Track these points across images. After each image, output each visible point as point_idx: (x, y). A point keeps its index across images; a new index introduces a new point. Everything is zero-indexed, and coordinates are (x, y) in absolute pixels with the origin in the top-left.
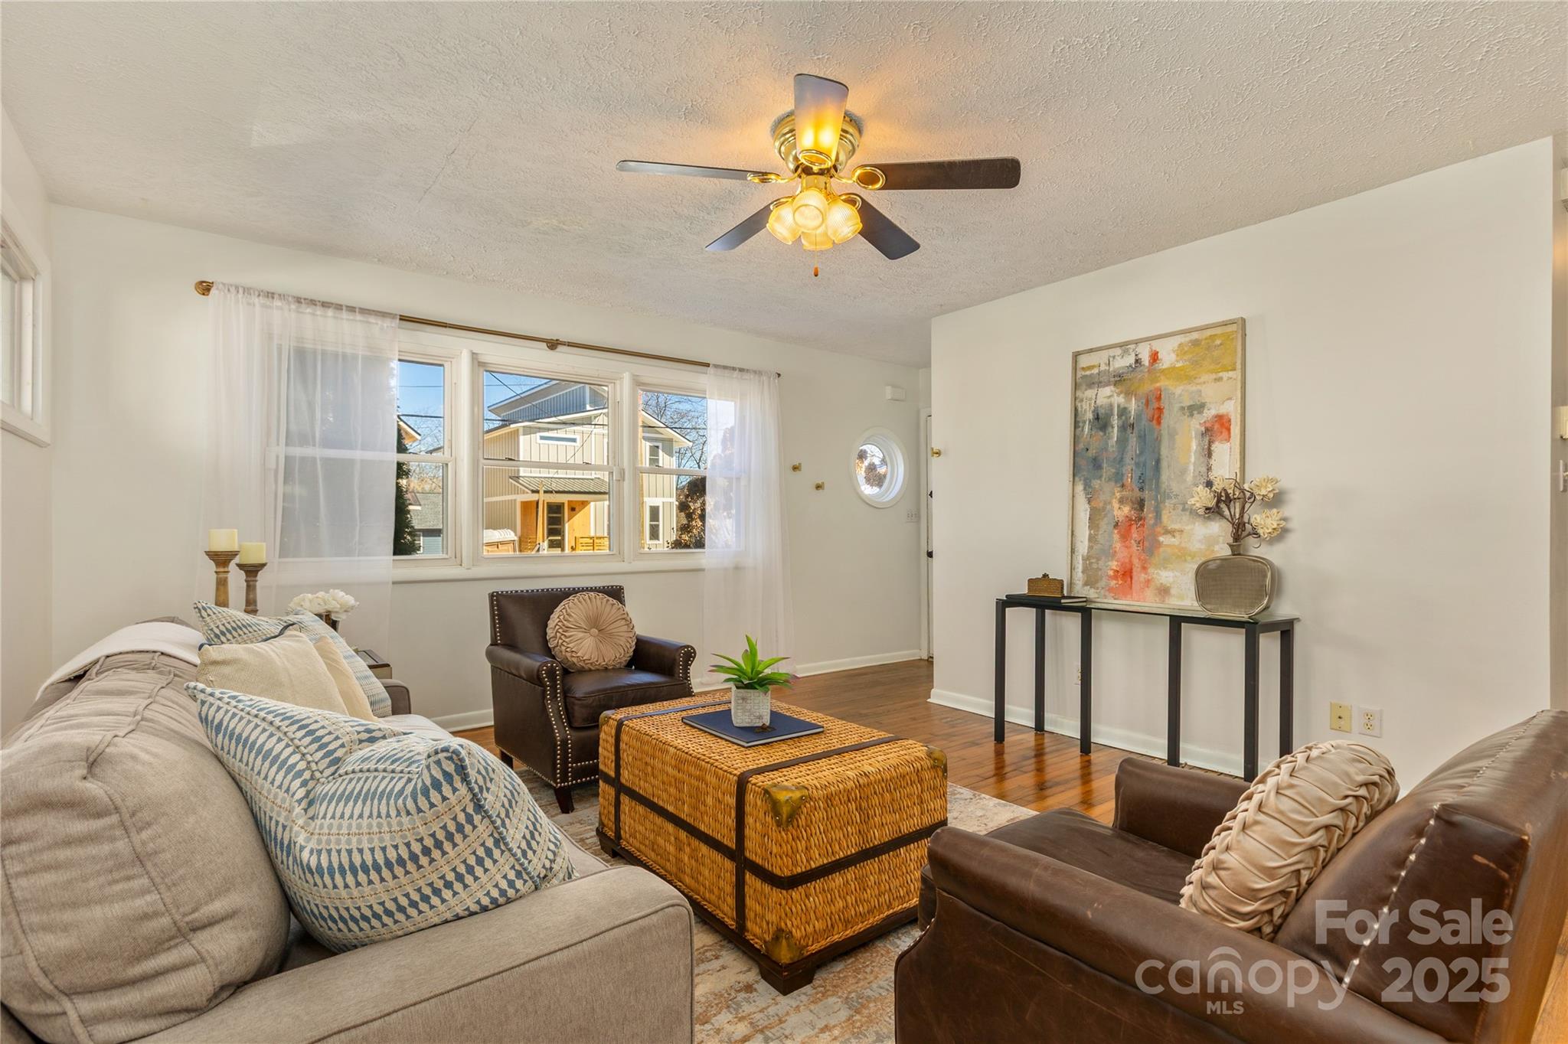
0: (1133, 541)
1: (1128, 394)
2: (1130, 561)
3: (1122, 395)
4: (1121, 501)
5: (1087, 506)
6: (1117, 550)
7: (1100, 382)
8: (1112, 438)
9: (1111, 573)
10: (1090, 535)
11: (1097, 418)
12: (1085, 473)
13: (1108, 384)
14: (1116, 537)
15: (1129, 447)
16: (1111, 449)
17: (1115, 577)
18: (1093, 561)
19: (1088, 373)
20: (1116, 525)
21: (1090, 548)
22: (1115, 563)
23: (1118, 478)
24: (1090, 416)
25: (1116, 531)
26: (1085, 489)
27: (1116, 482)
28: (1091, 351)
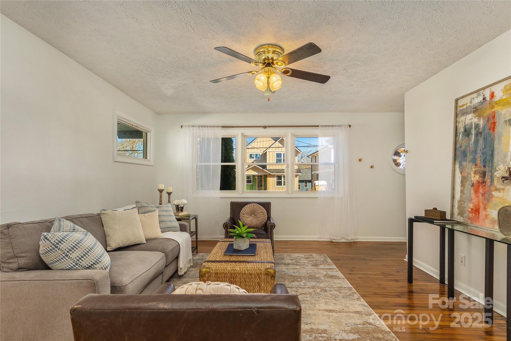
0: (480, 194)
1: (479, 117)
2: (479, 204)
3: (477, 118)
4: (475, 173)
5: (460, 175)
6: (473, 198)
7: (467, 112)
8: (472, 140)
9: (470, 210)
10: (461, 190)
11: (465, 130)
12: (460, 159)
13: (470, 113)
14: (473, 191)
15: (479, 145)
16: (471, 146)
17: (471, 212)
18: (462, 203)
19: (462, 108)
20: (473, 185)
21: (461, 196)
22: (472, 205)
23: (474, 161)
24: (462, 130)
25: (472, 188)
26: (459, 167)
27: (473, 163)
28: (463, 97)
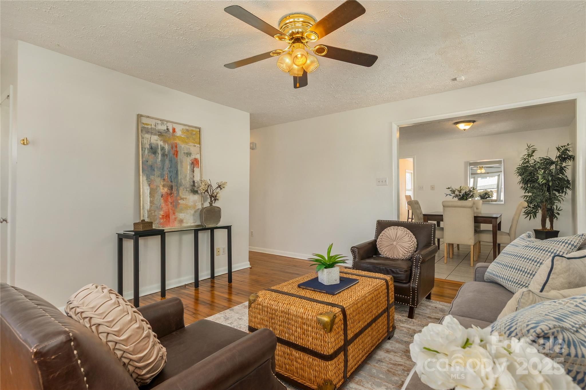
0: (169, 203)
1: (165, 142)
2: (169, 211)
3: (162, 141)
4: (164, 186)
5: (148, 187)
6: (163, 206)
7: (152, 133)
8: (159, 158)
9: (161, 217)
10: (150, 200)
11: (151, 148)
12: (147, 172)
13: (155, 134)
14: (162, 201)
15: (166, 164)
16: (158, 163)
17: (163, 218)
18: (153, 212)
19: (146, 126)
20: (162, 196)
21: (151, 206)
22: (162, 212)
23: (162, 176)
24: (148, 146)
25: (162, 199)
26: (147, 179)
27: (161, 178)
28: (148, 117)
